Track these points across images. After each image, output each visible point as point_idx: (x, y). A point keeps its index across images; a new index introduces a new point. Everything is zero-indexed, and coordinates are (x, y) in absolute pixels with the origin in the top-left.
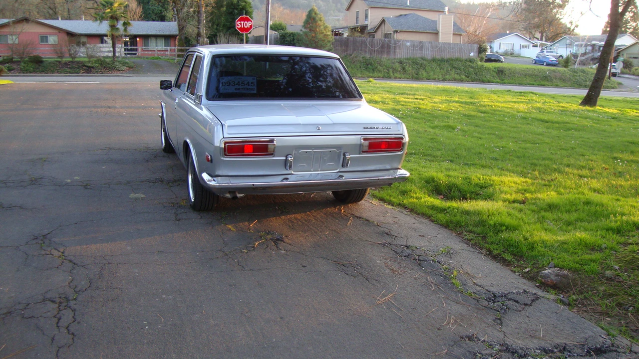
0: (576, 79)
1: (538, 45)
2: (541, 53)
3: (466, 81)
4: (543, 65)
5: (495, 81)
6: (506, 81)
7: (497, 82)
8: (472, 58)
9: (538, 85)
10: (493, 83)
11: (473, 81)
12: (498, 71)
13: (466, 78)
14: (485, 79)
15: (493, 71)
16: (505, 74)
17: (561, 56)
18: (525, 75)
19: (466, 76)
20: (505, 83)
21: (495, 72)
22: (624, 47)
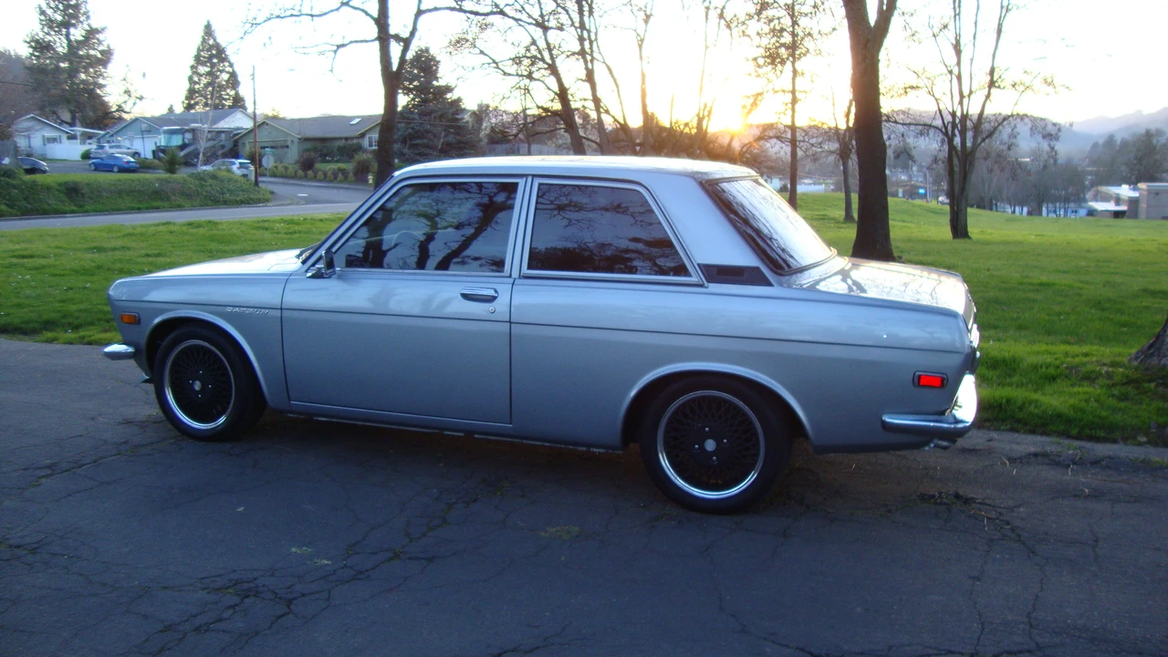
0: (207, 192)
1: (78, 134)
2: (100, 151)
3: (11, 215)
4: (113, 171)
5: (67, 209)
6: (88, 207)
7: (73, 212)
8: (8, 168)
9: (147, 208)
10: (66, 213)
11: (27, 213)
12: (67, 189)
13: (10, 210)
14: (47, 207)
15: (57, 190)
16: (83, 194)
17: (136, 153)
18: (120, 193)
19: (8, 205)
20: (87, 211)
21: (60, 192)
22: (244, 132)
